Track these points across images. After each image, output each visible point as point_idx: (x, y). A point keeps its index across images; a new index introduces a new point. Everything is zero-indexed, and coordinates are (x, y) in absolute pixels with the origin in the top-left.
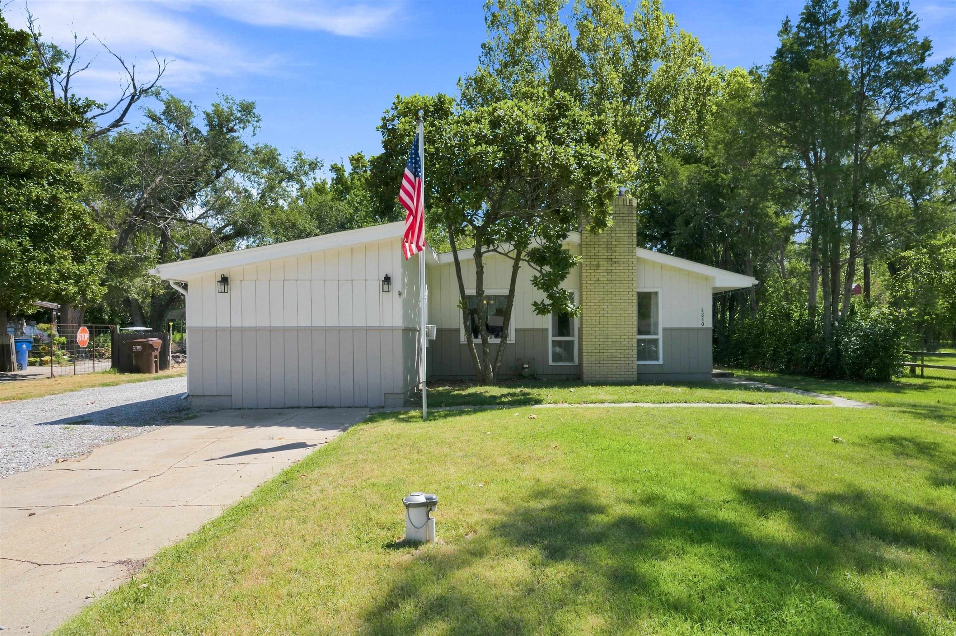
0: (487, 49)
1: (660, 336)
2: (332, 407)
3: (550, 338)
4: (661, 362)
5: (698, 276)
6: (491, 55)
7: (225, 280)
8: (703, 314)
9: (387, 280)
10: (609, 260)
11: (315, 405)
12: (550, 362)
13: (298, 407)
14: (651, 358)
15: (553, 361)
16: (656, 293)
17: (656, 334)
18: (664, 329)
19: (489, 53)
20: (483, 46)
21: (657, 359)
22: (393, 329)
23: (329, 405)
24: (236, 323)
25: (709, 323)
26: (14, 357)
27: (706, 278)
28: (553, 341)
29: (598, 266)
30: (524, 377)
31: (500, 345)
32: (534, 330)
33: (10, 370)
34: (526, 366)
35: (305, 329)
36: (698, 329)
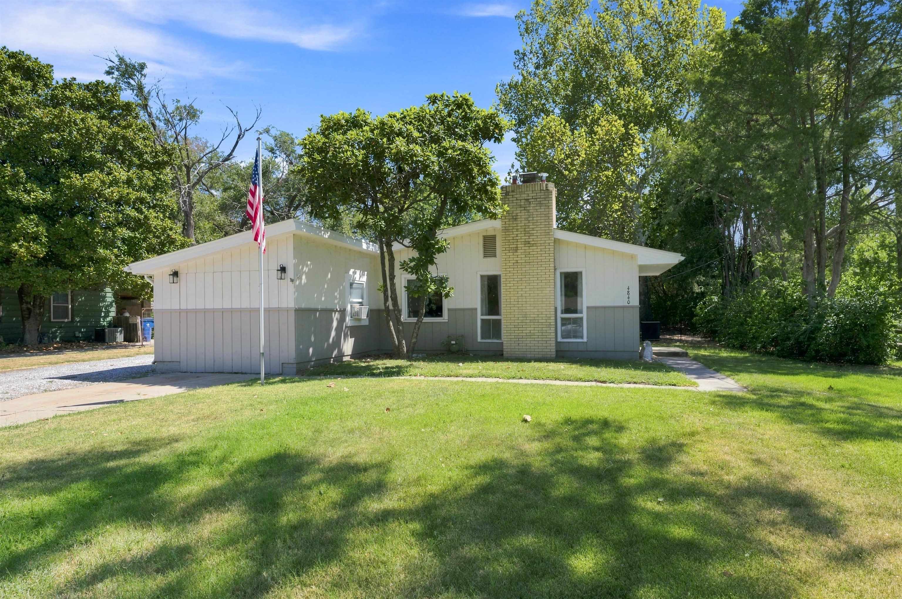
0: (522, 56)
1: (584, 315)
2: (246, 373)
3: (479, 317)
4: (585, 340)
5: (623, 255)
6: (524, 60)
7: (175, 274)
8: (628, 292)
9: (283, 269)
10: (527, 243)
11: (234, 371)
12: (479, 339)
13: (223, 373)
14: (575, 337)
15: (482, 338)
16: (581, 273)
17: (581, 313)
18: (588, 308)
19: (523, 58)
20: (517, 52)
21: (582, 337)
22: (287, 310)
23: (244, 372)
24: (183, 307)
25: (635, 301)
26: (140, 333)
27: (633, 257)
28: (482, 320)
29: (516, 249)
30: (453, 353)
31: (416, 323)
32: (464, 310)
33: (137, 342)
34: (453, 342)
35: (227, 310)
36: (623, 307)
